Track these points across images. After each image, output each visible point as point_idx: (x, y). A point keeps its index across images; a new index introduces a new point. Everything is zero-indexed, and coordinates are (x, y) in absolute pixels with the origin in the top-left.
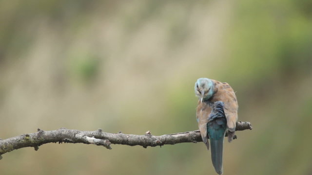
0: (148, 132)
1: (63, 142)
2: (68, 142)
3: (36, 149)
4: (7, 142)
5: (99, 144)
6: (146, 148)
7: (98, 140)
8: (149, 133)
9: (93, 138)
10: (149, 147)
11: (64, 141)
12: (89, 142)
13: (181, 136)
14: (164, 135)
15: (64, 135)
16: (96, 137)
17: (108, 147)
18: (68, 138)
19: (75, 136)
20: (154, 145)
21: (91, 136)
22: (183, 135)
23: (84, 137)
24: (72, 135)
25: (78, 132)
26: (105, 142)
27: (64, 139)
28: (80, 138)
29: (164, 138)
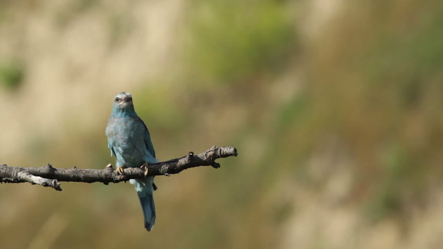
0: (109, 165)
1: (3, 182)
2: (10, 181)
5: (46, 185)
6: (107, 184)
7: (43, 180)
8: (111, 167)
9: (39, 178)
10: (110, 183)
12: (35, 182)
13: (150, 169)
14: (130, 168)
15: (3, 173)
16: (43, 176)
17: (58, 188)
19: (16, 175)
20: (117, 181)
21: (36, 174)
22: (153, 166)
23: (28, 177)
24: (13, 173)
25: (21, 170)
26: (53, 182)
27: (4, 179)
28: (24, 177)
29: (130, 172)
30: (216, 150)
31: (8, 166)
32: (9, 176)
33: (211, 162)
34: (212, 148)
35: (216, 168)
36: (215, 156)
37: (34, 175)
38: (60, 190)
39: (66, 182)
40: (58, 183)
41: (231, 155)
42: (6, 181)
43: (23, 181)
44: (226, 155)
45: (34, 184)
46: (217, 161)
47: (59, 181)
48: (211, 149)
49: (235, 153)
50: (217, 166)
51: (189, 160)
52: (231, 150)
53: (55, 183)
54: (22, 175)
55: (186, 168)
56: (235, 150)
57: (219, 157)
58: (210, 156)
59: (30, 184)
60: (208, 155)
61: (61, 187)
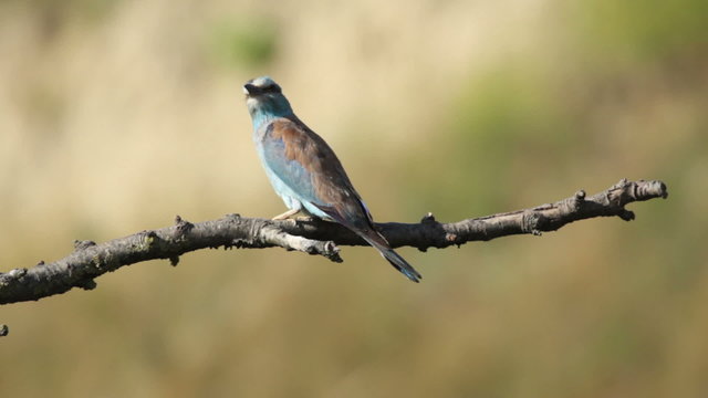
0: (428, 215)
1: (234, 247)
2: (246, 245)
3: (175, 262)
4: (107, 251)
5: (313, 251)
6: (425, 251)
7: (308, 243)
8: (430, 218)
9: (300, 238)
10: (431, 250)
11: (235, 244)
12: (293, 246)
13: (506, 222)
14: (467, 221)
15: (234, 230)
16: (307, 235)
17: (335, 258)
18: (245, 237)
19: (258, 233)
20: (444, 245)
21: (293, 232)
22: (509, 218)
23: (280, 237)
24: (252, 231)
25: (268, 224)
26: (326, 246)
27: (236, 241)
28: (272, 237)
29: (467, 227)
30: (627, 187)
31: (242, 216)
32: (245, 236)
33: (618, 208)
34: (620, 184)
35: (628, 219)
36: (626, 198)
37: (290, 233)
38: (340, 260)
39: (348, 247)
40: (336, 249)
41: (656, 196)
42: (238, 245)
43: (270, 244)
44: (647, 197)
45: (291, 249)
46: (628, 207)
47: (337, 244)
48: (618, 186)
49: (664, 193)
50: (629, 216)
51: (577, 205)
52: (655, 188)
53: (330, 247)
54: (270, 234)
55: (571, 221)
56: (663, 187)
57: (632, 200)
58: (617, 198)
59: (284, 250)
60: (613, 196)
61: (341, 256)
